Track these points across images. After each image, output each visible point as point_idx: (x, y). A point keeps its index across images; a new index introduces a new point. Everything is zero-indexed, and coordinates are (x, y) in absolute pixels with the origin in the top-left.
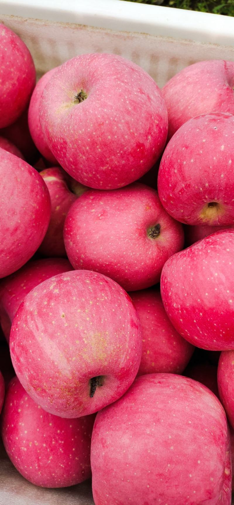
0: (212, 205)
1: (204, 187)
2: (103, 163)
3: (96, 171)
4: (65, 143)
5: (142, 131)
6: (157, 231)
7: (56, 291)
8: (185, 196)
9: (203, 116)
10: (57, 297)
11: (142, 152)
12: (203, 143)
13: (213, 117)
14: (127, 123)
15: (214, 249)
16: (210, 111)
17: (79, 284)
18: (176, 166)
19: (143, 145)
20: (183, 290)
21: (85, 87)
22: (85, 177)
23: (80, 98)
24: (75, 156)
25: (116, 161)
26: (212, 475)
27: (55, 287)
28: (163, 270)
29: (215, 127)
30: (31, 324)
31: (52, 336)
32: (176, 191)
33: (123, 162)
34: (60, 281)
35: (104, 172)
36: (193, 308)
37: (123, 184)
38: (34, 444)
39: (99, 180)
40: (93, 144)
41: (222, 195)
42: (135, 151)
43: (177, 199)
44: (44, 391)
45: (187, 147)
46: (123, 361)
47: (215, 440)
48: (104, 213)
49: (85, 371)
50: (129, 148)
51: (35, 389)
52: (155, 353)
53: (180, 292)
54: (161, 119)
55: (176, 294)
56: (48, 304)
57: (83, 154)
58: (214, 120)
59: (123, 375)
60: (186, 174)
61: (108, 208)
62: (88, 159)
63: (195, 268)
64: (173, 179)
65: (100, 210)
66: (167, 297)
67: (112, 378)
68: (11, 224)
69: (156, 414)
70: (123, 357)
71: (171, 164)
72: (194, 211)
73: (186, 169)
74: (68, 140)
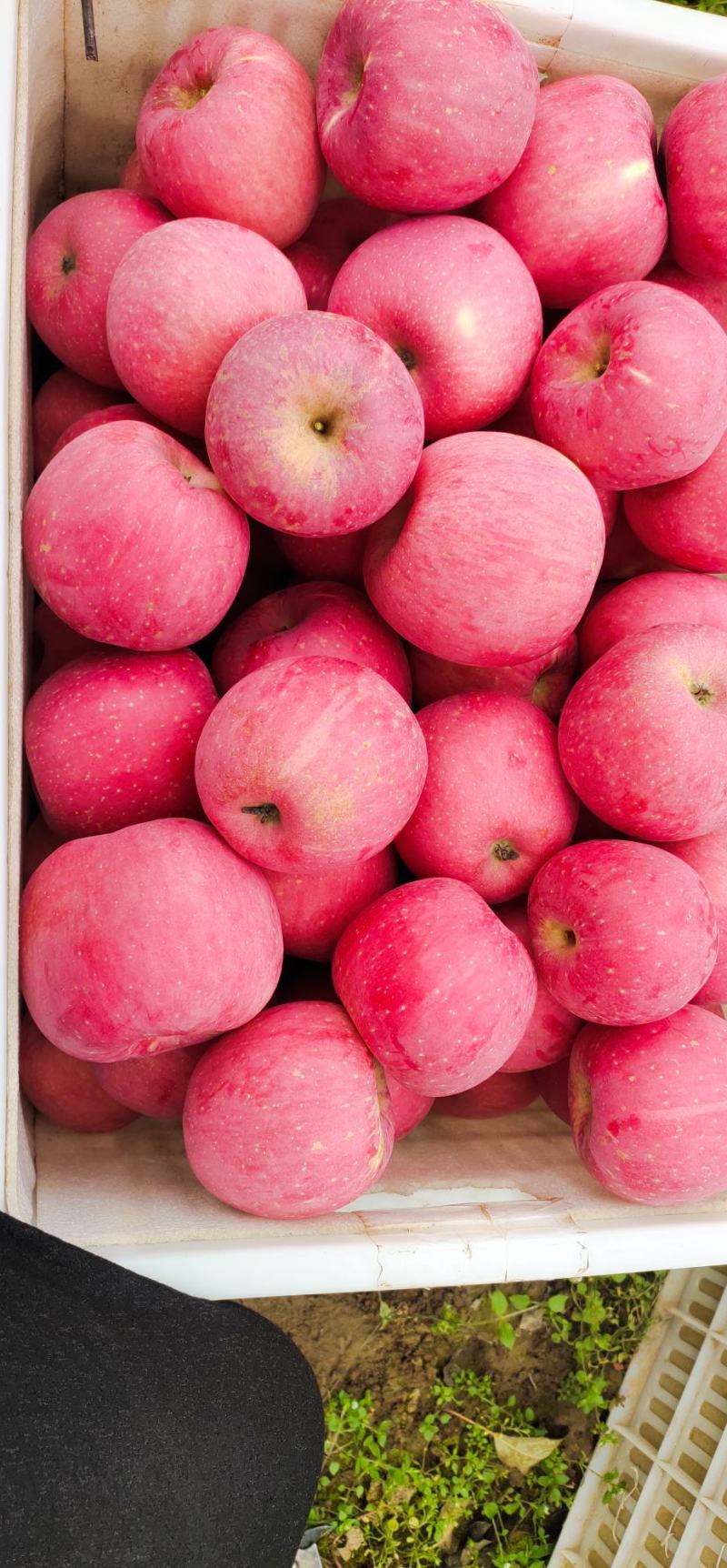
0: (570, 937)
1: (598, 917)
2: (606, 751)
3: (590, 742)
4: (627, 685)
5: (665, 804)
6: (506, 855)
7: (396, 723)
8: (578, 892)
9: (706, 894)
10: (387, 727)
11: (634, 809)
12: (662, 903)
13: (707, 910)
14: (674, 780)
15: (505, 953)
16: (715, 902)
17: (412, 755)
18: (621, 868)
19: (645, 809)
20: (433, 918)
21: (720, 698)
22: (577, 722)
23: (701, 693)
24: (608, 704)
25: (612, 773)
26: (184, 1015)
27: (400, 718)
28: (449, 880)
29: (690, 917)
30: (340, 697)
31: (334, 736)
32: (584, 877)
33: (613, 783)
34: (409, 724)
35: (590, 755)
36: (410, 940)
37: (575, 784)
38: (115, 722)
39: (575, 746)
40: (633, 733)
41: (591, 947)
42: (632, 799)
43: (570, 880)
44: (248, 739)
45: (653, 879)
46: (311, 849)
47: (227, 1010)
48: (521, 762)
49: (293, 797)
50: (635, 788)
51: (246, 724)
52: (301, 894)
53: (428, 914)
54: (691, 829)
55: (424, 909)
56: (376, 717)
57: (615, 719)
58: (701, 912)
59: (288, 854)
60: (612, 887)
61: (530, 767)
62: (607, 726)
63: (472, 929)
64: (600, 867)
65: (525, 753)
66: (412, 894)
67: (280, 837)
68: (480, 621)
69: (242, 916)
70: (319, 848)
71: (623, 860)
72: (555, 909)
73: (620, 885)
74: (631, 690)
